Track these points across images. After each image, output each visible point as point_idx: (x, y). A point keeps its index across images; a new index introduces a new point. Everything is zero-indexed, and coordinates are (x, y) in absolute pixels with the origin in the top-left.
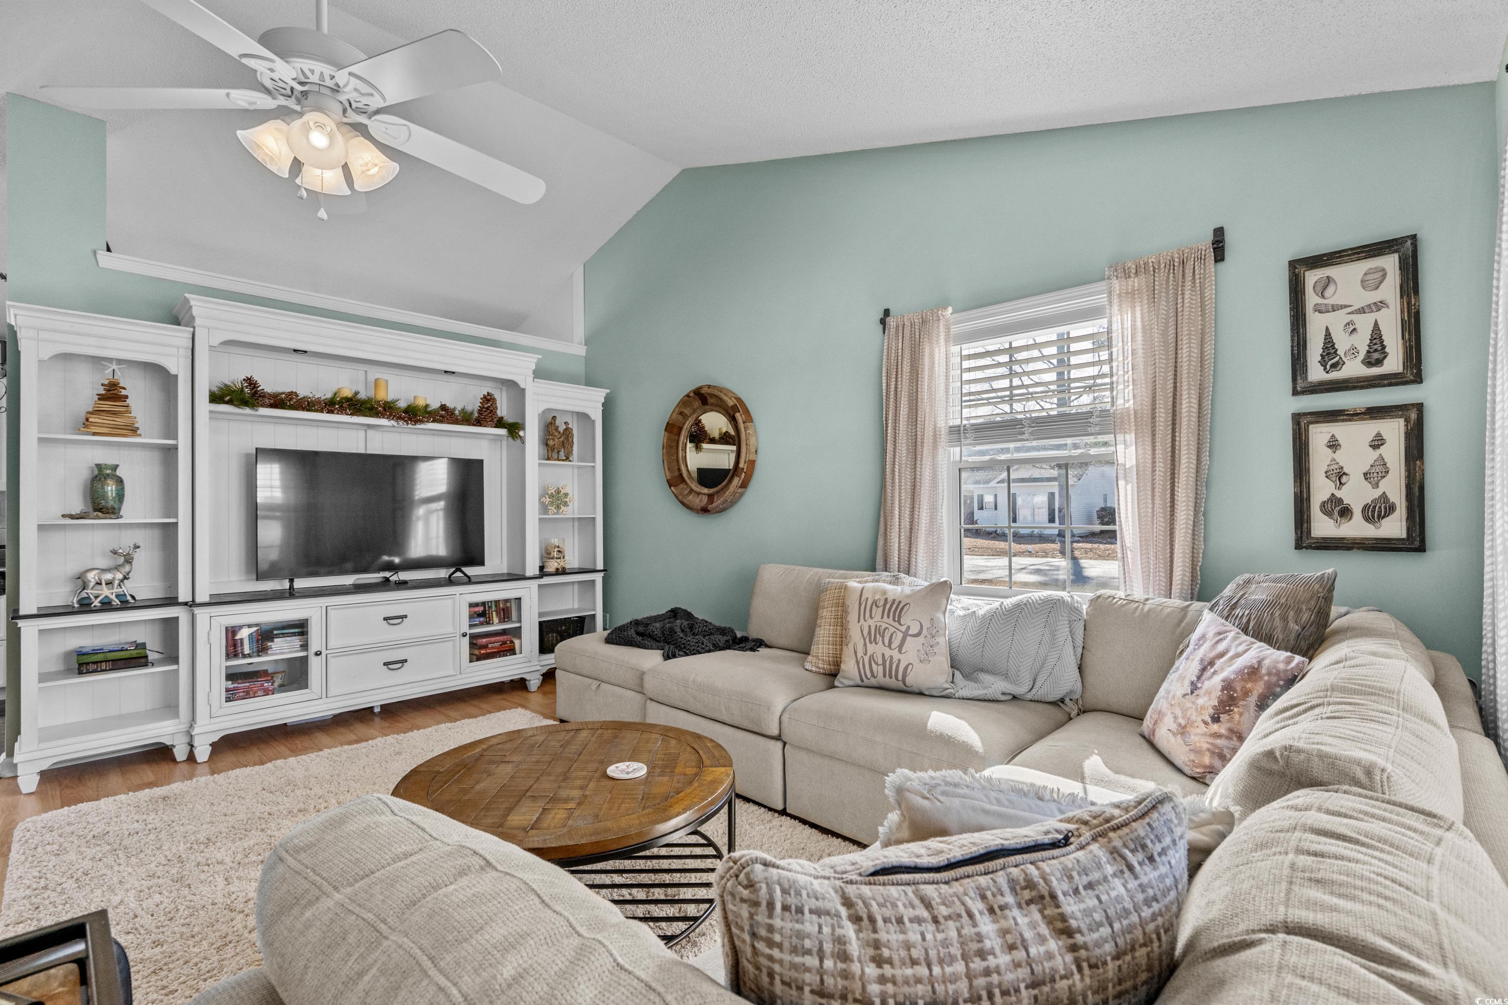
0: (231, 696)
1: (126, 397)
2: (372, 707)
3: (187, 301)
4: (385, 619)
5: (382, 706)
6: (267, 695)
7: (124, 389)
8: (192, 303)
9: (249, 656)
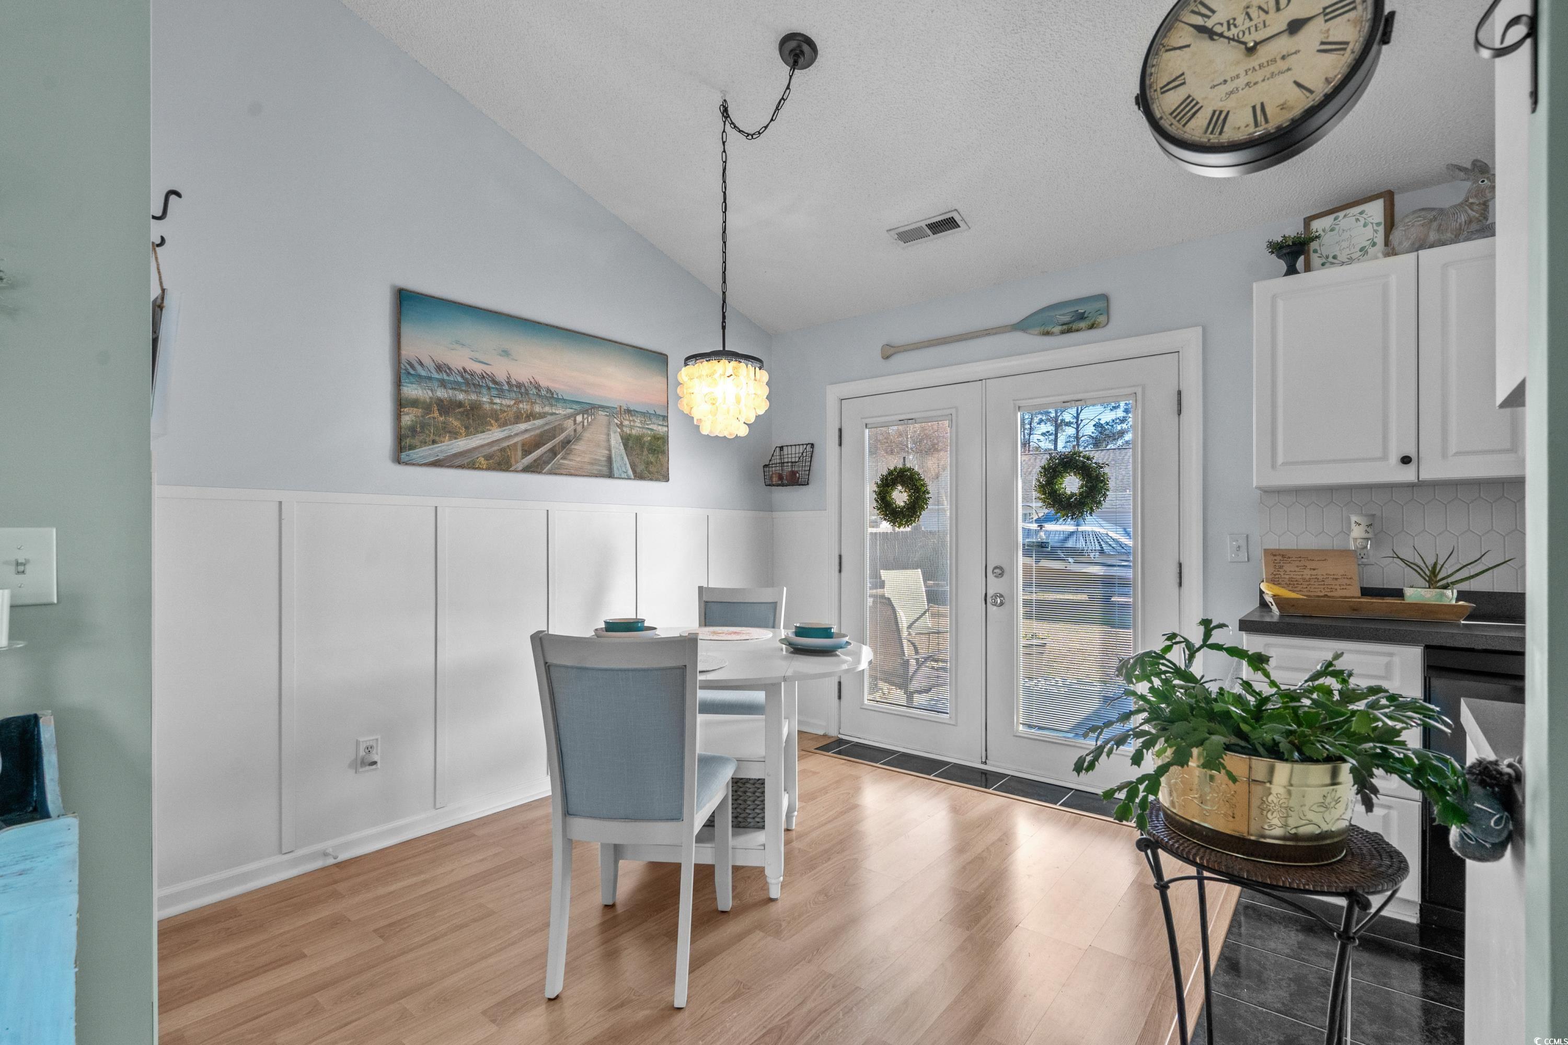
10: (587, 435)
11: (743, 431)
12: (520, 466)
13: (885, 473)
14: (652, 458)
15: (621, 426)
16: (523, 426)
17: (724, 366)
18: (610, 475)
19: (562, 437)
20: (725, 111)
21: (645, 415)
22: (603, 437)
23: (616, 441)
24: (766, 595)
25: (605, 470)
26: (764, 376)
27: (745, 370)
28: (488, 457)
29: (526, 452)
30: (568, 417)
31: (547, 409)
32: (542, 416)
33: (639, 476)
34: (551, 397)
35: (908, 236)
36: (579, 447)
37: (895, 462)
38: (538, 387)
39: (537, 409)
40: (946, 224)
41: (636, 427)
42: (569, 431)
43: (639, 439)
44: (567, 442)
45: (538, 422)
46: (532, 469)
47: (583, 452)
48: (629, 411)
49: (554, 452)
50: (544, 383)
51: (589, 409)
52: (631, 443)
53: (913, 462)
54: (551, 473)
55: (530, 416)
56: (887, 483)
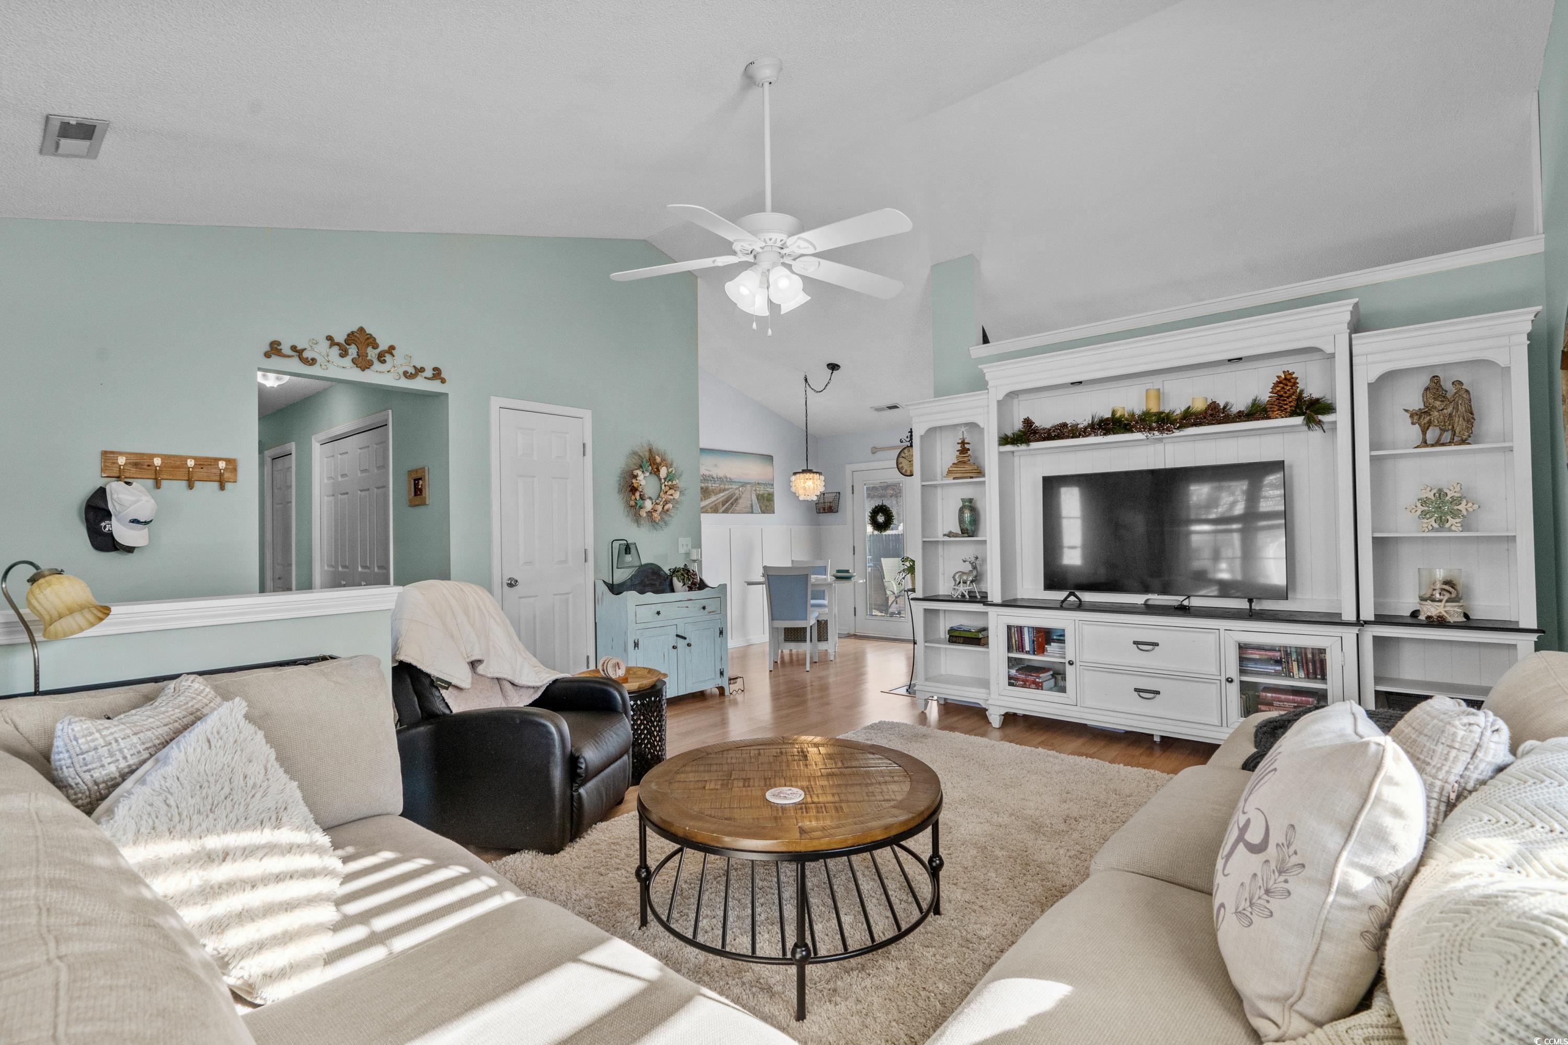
0: (1012, 681)
1: (969, 449)
2: (1152, 735)
3: (981, 371)
4: (1135, 643)
5: (1162, 737)
6: (1038, 689)
7: (969, 443)
8: (985, 371)
9: (1028, 653)
10: (743, 496)
11: (815, 498)
12: (721, 511)
13: (874, 507)
14: (768, 504)
15: (755, 490)
16: (722, 494)
17: (808, 475)
18: (752, 513)
19: (735, 498)
20: (806, 380)
21: (765, 484)
22: (749, 496)
23: (754, 497)
24: (820, 563)
25: (750, 510)
26: (822, 478)
27: (817, 476)
28: (711, 508)
29: (723, 505)
30: (736, 489)
31: (730, 486)
32: (728, 489)
33: (763, 512)
34: (731, 481)
35: (879, 409)
36: (740, 501)
37: (877, 502)
38: (726, 478)
39: (726, 487)
40: (895, 407)
41: (761, 490)
42: (737, 495)
43: (762, 495)
44: (737, 499)
45: (727, 492)
46: (725, 511)
47: (743, 503)
48: (759, 484)
49: (732, 504)
50: (728, 476)
51: (744, 484)
52: (760, 497)
53: (887, 503)
54: (731, 513)
55: (725, 490)
56: (876, 512)
